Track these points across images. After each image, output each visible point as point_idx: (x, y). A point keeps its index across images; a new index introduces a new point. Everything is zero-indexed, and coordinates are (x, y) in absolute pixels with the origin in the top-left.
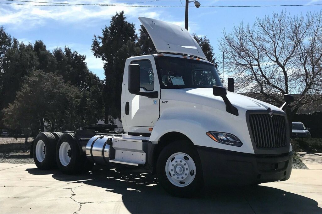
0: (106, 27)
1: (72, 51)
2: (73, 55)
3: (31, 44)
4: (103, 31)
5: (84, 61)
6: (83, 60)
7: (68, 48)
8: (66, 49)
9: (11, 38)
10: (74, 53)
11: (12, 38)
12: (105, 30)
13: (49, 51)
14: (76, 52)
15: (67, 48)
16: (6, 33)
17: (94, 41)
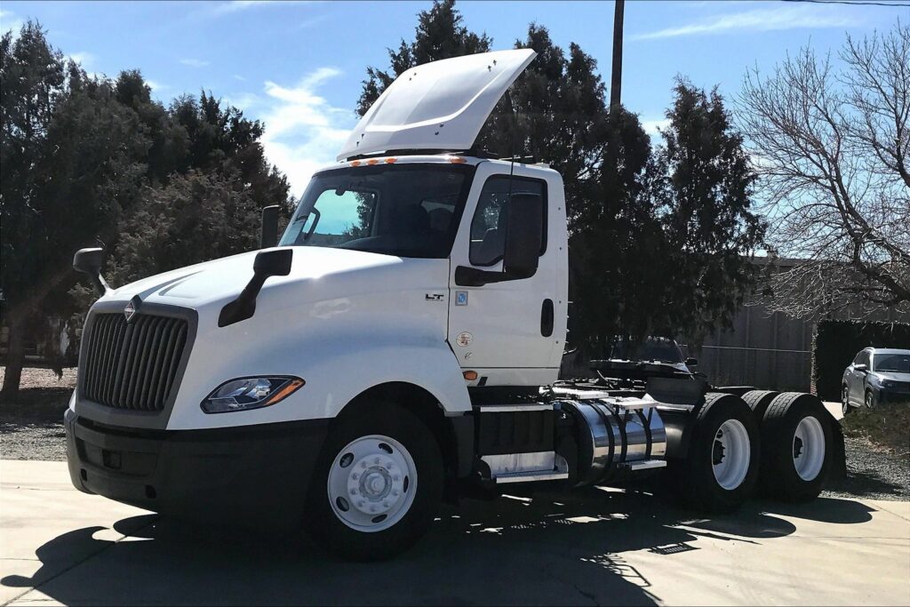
0: (404, 44)
1: (222, 109)
2: (226, 120)
3: (110, 80)
4: (394, 56)
5: (257, 140)
6: (255, 137)
7: (212, 98)
8: (204, 99)
9: (63, 59)
10: (229, 114)
11: (66, 60)
12: (397, 52)
13: (161, 103)
14: (235, 109)
15: (208, 97)
16: (48, 44)
17: (366, 86)
